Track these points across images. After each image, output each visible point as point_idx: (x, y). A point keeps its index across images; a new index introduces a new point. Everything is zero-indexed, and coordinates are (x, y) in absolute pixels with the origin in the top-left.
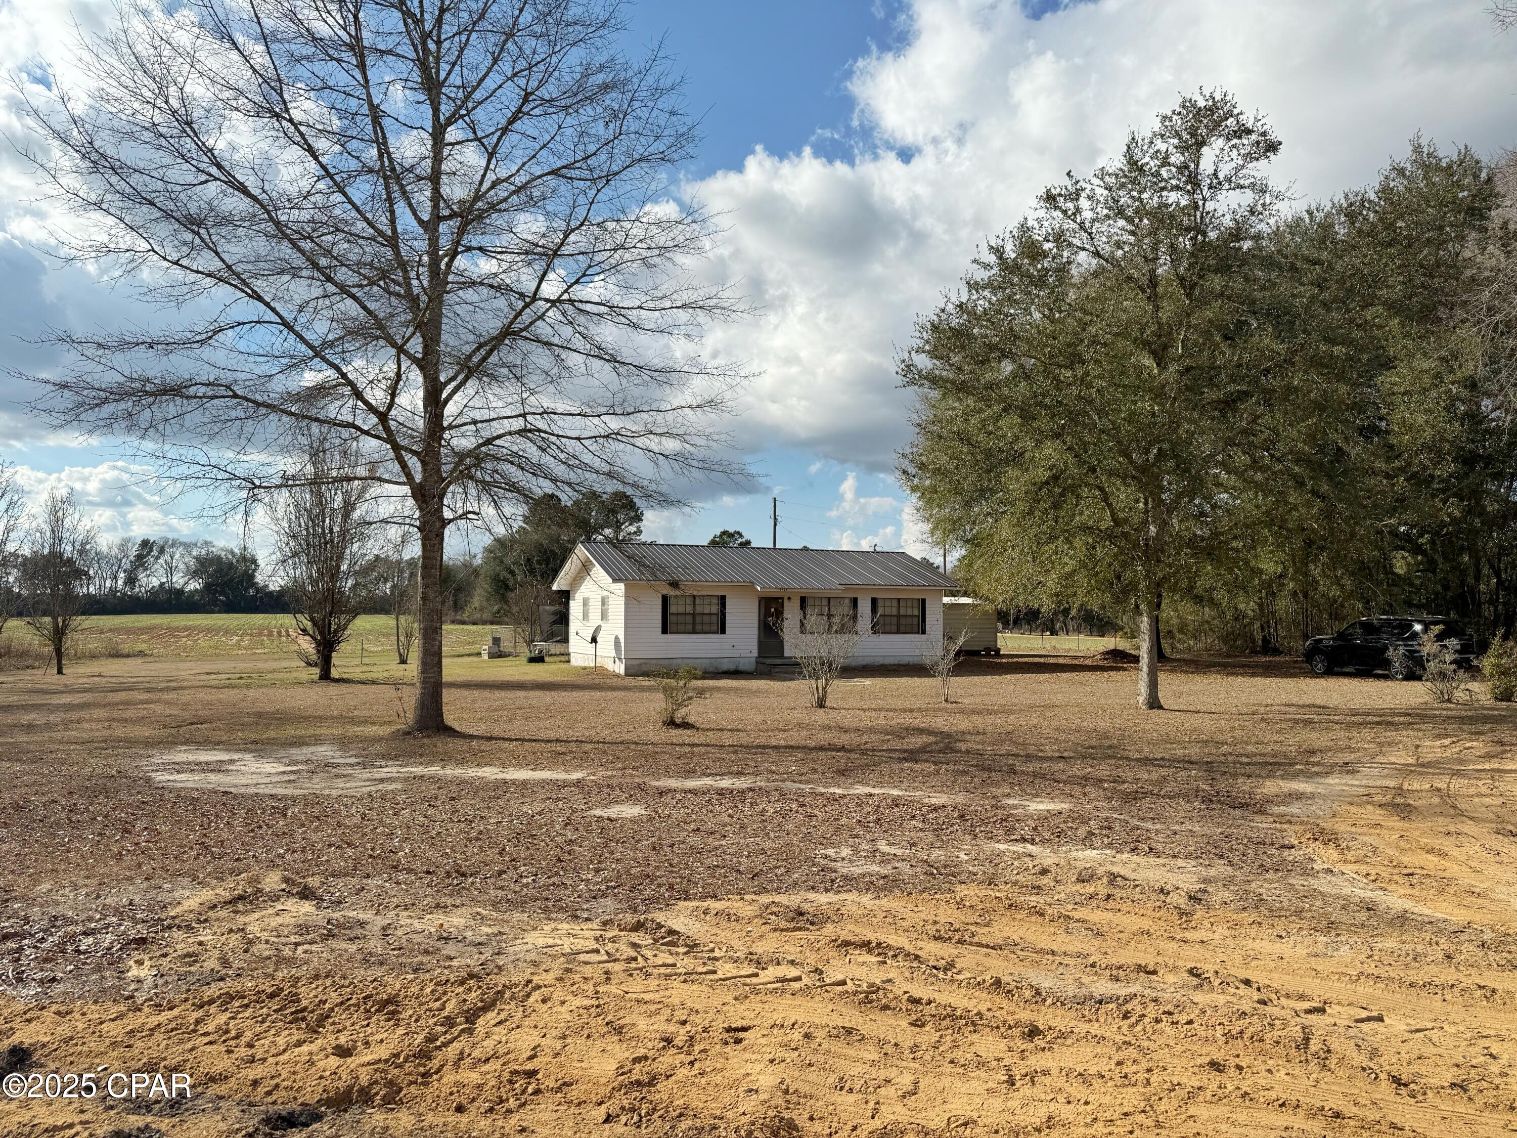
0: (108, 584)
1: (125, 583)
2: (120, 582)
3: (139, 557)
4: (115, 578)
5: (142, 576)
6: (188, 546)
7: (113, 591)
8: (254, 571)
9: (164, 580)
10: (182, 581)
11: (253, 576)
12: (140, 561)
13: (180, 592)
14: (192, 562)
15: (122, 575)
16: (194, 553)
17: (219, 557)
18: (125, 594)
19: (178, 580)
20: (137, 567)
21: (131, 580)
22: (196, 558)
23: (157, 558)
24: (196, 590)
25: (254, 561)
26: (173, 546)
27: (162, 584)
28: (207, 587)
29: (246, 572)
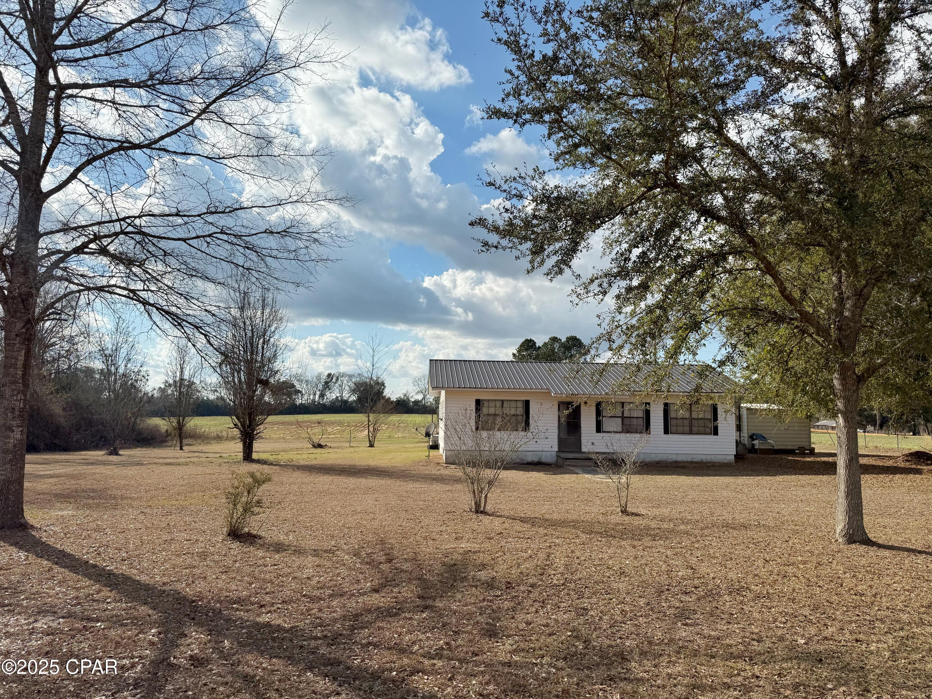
0: (311, 397)
1: (320, 397)
2: (317, 397)
3: (326, 383)
4: (315, 394)
5: (328, 393)
6: (350, 376)
7: (313, 401)
8: (383, 389)
9: (338, 395)
10: (348, 396)
11: (382, 393)
12: (327, 385)
13: (346, 402)
14: (352, 385)
15: (318, 393)
16: (353, 380)
17: (366, 383)
18: (319, 403)
19: (346, 395)
20: (325, 389)
21: (322, 396)
22: (355, 384)
23: (336, 383)
24: (354, 401)
25: (383, 384)
26: (342, 376)
27: (337, 397)
28: (359, 399)
29: (379, 390)
